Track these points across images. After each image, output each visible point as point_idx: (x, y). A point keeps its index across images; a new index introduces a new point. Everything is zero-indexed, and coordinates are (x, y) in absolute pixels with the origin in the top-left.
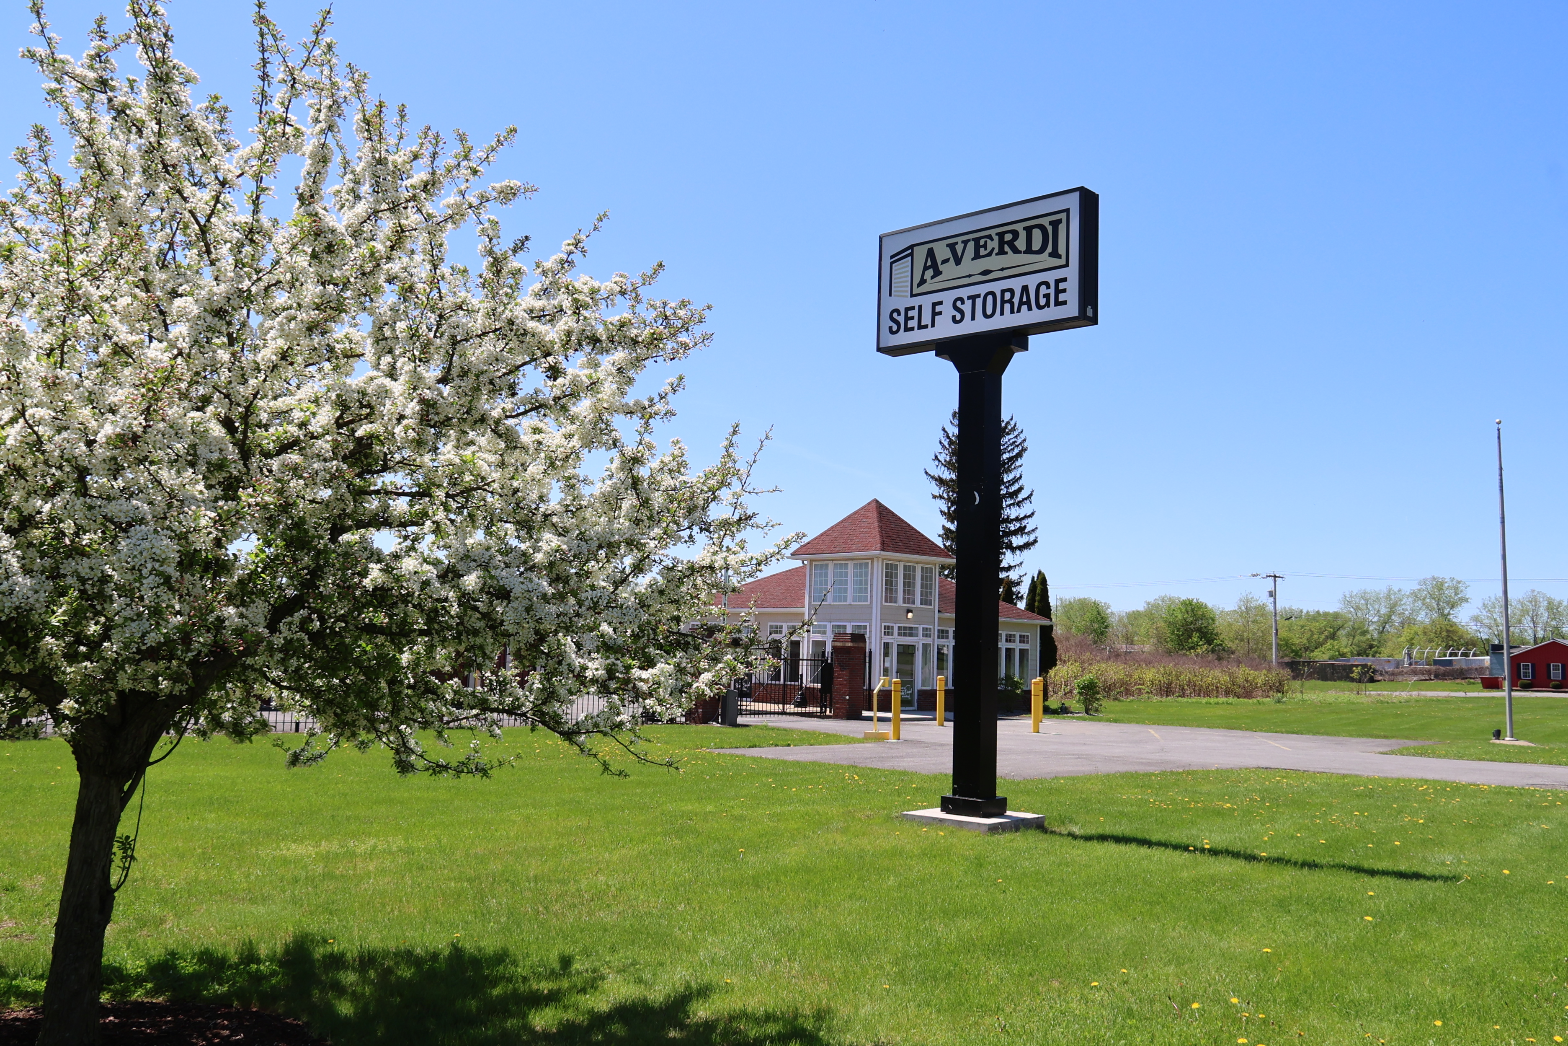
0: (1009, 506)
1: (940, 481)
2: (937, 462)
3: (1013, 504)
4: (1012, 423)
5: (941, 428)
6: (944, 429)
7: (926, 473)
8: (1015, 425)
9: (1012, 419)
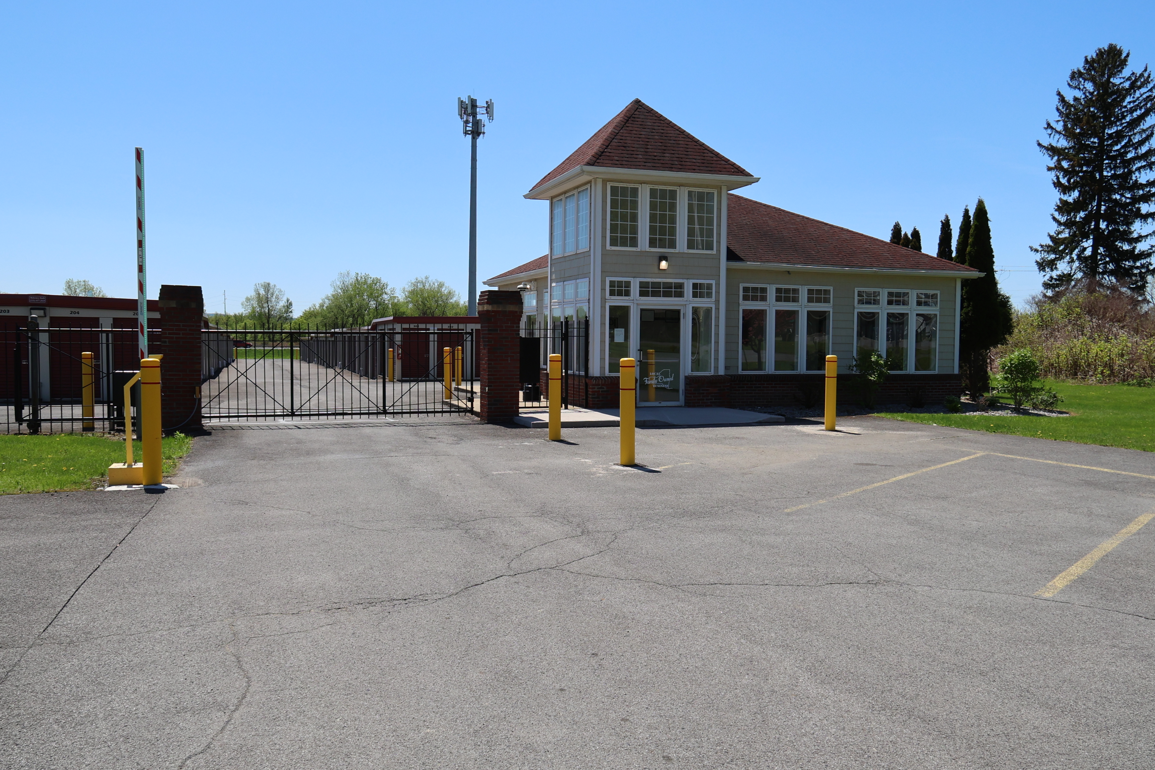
0: (1139, 169)
1: (1052, 150)
2: (1049, 131)
3: (1143, 167)
4: (1146, 75)
5: (1055, 93)
6: (1059, 94)
7: (1039, 145)
8: (1149, 76)
9: (1146, 70)
